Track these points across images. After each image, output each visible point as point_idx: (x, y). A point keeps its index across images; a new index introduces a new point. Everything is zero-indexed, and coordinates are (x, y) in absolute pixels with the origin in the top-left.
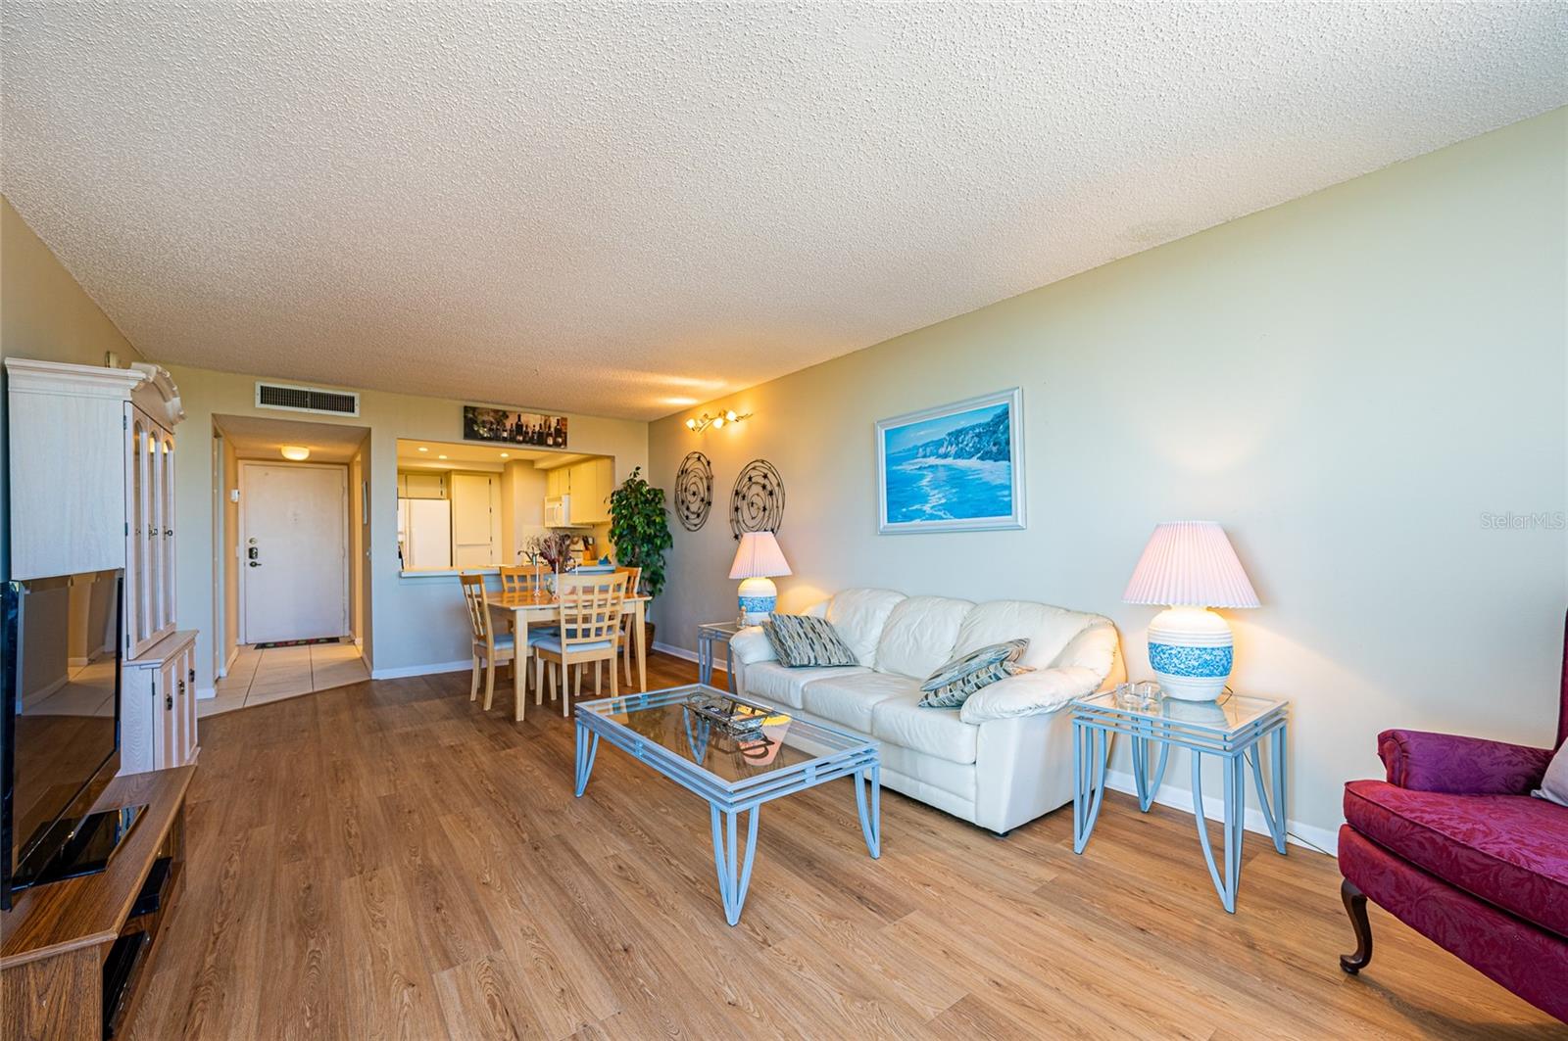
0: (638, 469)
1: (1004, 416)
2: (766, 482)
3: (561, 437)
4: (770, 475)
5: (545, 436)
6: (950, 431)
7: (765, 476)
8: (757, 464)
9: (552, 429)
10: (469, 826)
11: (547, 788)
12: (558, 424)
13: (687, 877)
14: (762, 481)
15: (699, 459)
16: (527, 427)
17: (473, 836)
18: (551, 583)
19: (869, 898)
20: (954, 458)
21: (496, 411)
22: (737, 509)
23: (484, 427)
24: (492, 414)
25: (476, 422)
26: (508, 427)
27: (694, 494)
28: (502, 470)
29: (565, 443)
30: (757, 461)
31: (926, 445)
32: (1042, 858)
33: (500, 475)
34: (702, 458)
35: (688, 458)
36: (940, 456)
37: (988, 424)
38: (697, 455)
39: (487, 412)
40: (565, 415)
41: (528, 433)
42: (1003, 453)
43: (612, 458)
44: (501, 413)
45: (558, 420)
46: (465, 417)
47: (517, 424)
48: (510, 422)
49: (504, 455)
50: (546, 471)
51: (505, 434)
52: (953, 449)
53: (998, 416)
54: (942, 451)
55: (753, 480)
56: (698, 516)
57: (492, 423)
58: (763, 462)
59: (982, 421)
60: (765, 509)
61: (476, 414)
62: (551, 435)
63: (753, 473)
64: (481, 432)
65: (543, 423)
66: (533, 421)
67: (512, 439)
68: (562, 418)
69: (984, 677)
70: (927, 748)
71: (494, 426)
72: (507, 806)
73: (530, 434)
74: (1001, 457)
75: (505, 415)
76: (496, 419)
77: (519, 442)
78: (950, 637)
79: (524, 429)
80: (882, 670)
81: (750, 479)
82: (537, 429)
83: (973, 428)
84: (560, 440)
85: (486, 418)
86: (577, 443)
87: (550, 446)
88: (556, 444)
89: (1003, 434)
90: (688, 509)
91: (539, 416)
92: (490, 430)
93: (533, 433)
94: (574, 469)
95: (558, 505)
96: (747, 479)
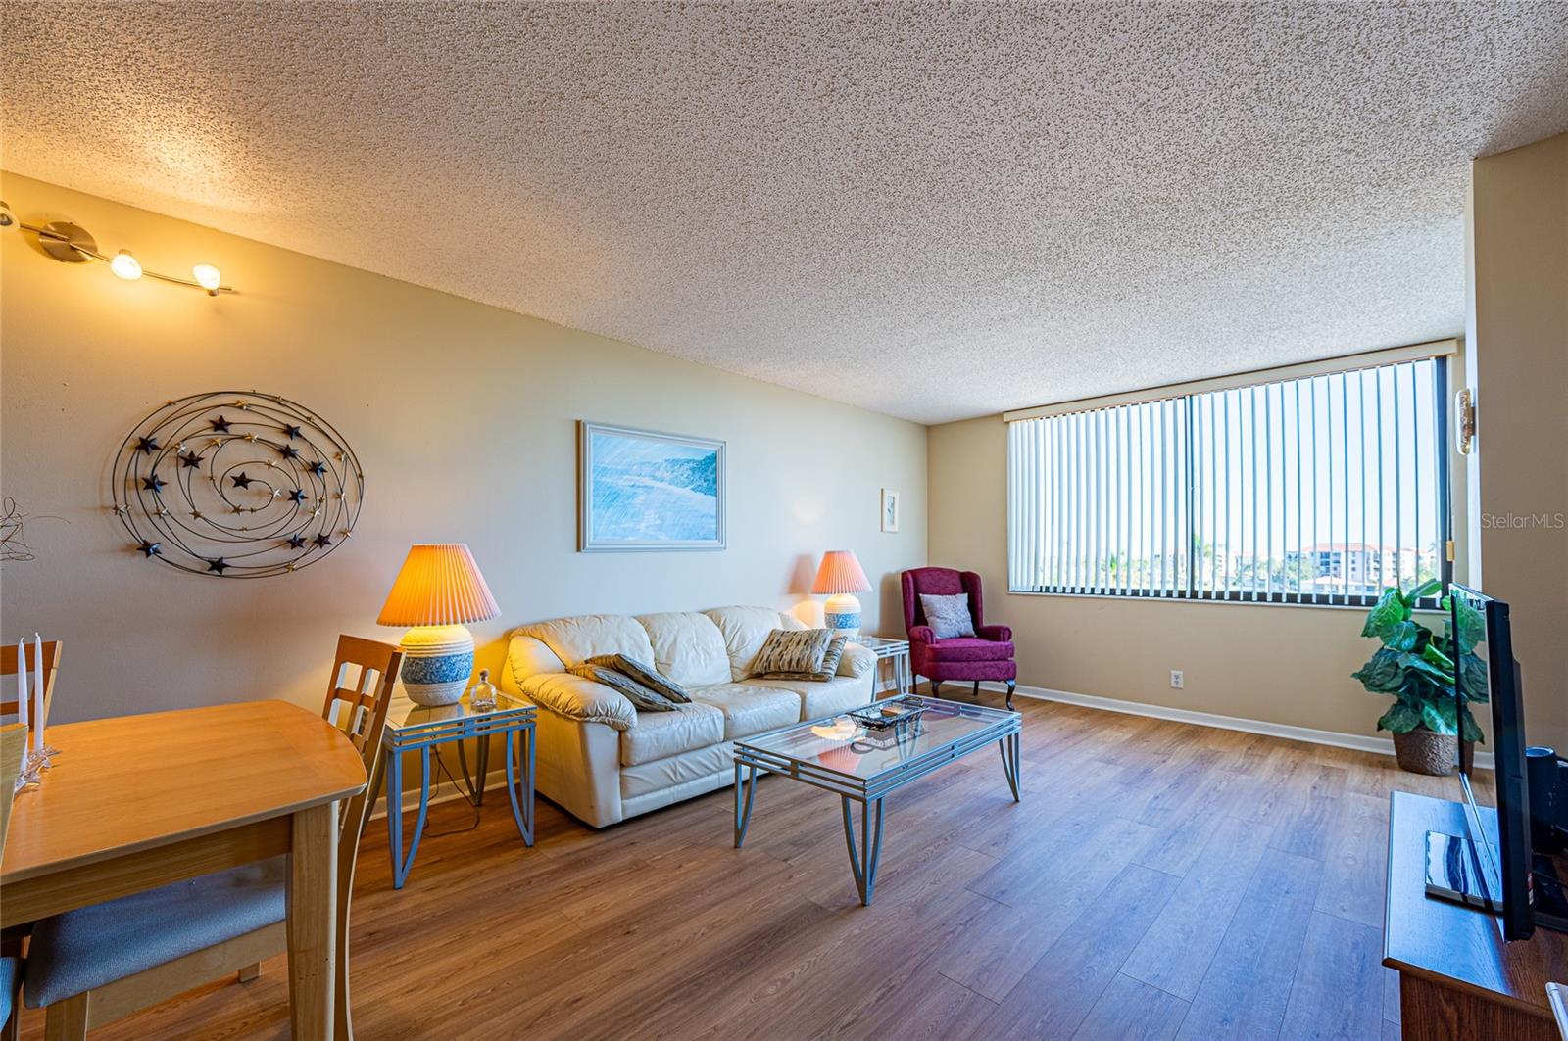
1: (714, 460)
2: (294, 444)
4: (304, 430)
7: (291, 432)
8: (250, 399)
14: (283, 441)
20: (670, 484)
22: (149, 483)
30: (254, 394)
36: (654, 478)
37: (700, 462)
53: (708, 458)
54: (658, 474)
55: (234, 430)
58: (278, 401)
59: (696, 459)
60: (294, 497)
63: (231, 416)
81: (219, 425)
83: (688, 462)
89: (712, 473)
96: (202, 422)
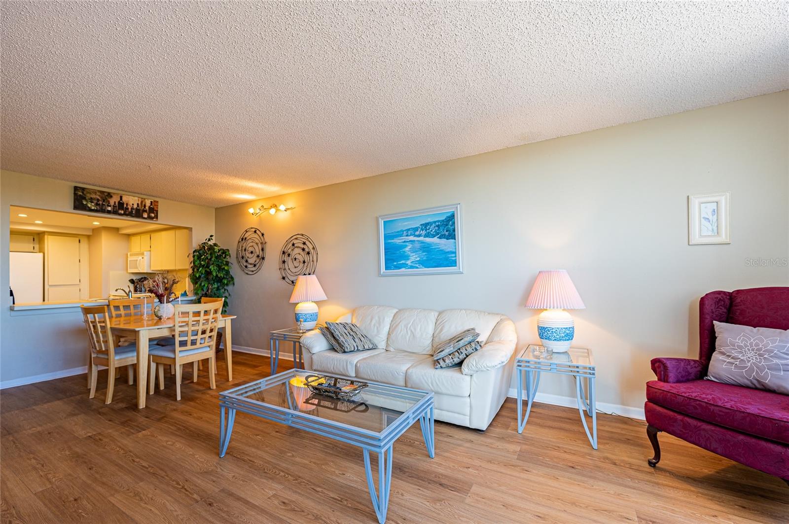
0: (211, 236)
1: (452, 217)
2: (305, 247)
3: (153, 213)
4: (307, 243)
5: (141, 212)
6: (422, 223)
7: (304, 243)
8: (298, 236)
9: (147, 208)
10: (141, 499)
11: (193, 455)
12: (151, 204)
13: (333, 498)
14: (302, 246)
15: (255, 232)
16: (127, 204)
17: (149, 507)
18: (159, 310)
19: (446, 483)
20: (424, 237)
21: (102, 192)
22: (284, 262)
23: (92, 202)
24: (98, 194)
25: (85, 198)
26: (112, 203)
27: (252, 252)
28: (90, 233)
29: (156, 217)
30: (298, 234)
31: (409, 230)
32: (507, 439)
33: (88, 237)
34: (257, 232)
35: (246, 231)
36: (416, 236)
37: (443, 221)
38: (254, 230)
39: (95, 192)
40: (156, 199)
41: (128, 209)
42: (452, 235)
43: (190, 229)
44: (106, 194)
45: (151, 202)
46: (75, 194)
47: (119, 202)
48: (114, 200)
49: (96, 223)
50: (129, 236)
51: (109, 209)
52: (424, 233)
53: (448, 217)
54: (417, 233)
55: (296, 245)
56: (255, 266)
57: (98, 200)
58: (302, 235)
59: (440, 219)
60: (304, 262)
61: (85, 192)
62: (146, 211)
63: (295, 241)
64: (89, 205)
65: (139, 203)
66: (132, 201)
67: (115, 212)
68: (155, 201)
69: (470, 350)
70: (444, 391)
71: (101, 202)
72: (167, 476)
73: (130, 210)
74: (450, 237)
75: (110, 195)
76: (101, 198)
77: (121, 215)
78: (430, 329)
79: (125, 206)
80: (392, 349)
81: (293, 245)
82: (135, 206)
83: (435, 222)
84: (153, 215)
85: (93, 196)
86: (165, 218)
87: (145, 218)
88: (150, 218)
89: (451, 226)
90: (247, 261)
91: (136, 198)
92: (97, 204)
93: (132, 209)
94: (155, 236)
95: (141, 258)
96: (291, 245)
